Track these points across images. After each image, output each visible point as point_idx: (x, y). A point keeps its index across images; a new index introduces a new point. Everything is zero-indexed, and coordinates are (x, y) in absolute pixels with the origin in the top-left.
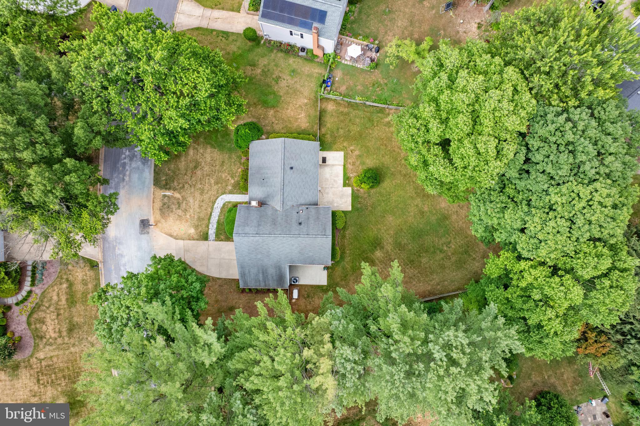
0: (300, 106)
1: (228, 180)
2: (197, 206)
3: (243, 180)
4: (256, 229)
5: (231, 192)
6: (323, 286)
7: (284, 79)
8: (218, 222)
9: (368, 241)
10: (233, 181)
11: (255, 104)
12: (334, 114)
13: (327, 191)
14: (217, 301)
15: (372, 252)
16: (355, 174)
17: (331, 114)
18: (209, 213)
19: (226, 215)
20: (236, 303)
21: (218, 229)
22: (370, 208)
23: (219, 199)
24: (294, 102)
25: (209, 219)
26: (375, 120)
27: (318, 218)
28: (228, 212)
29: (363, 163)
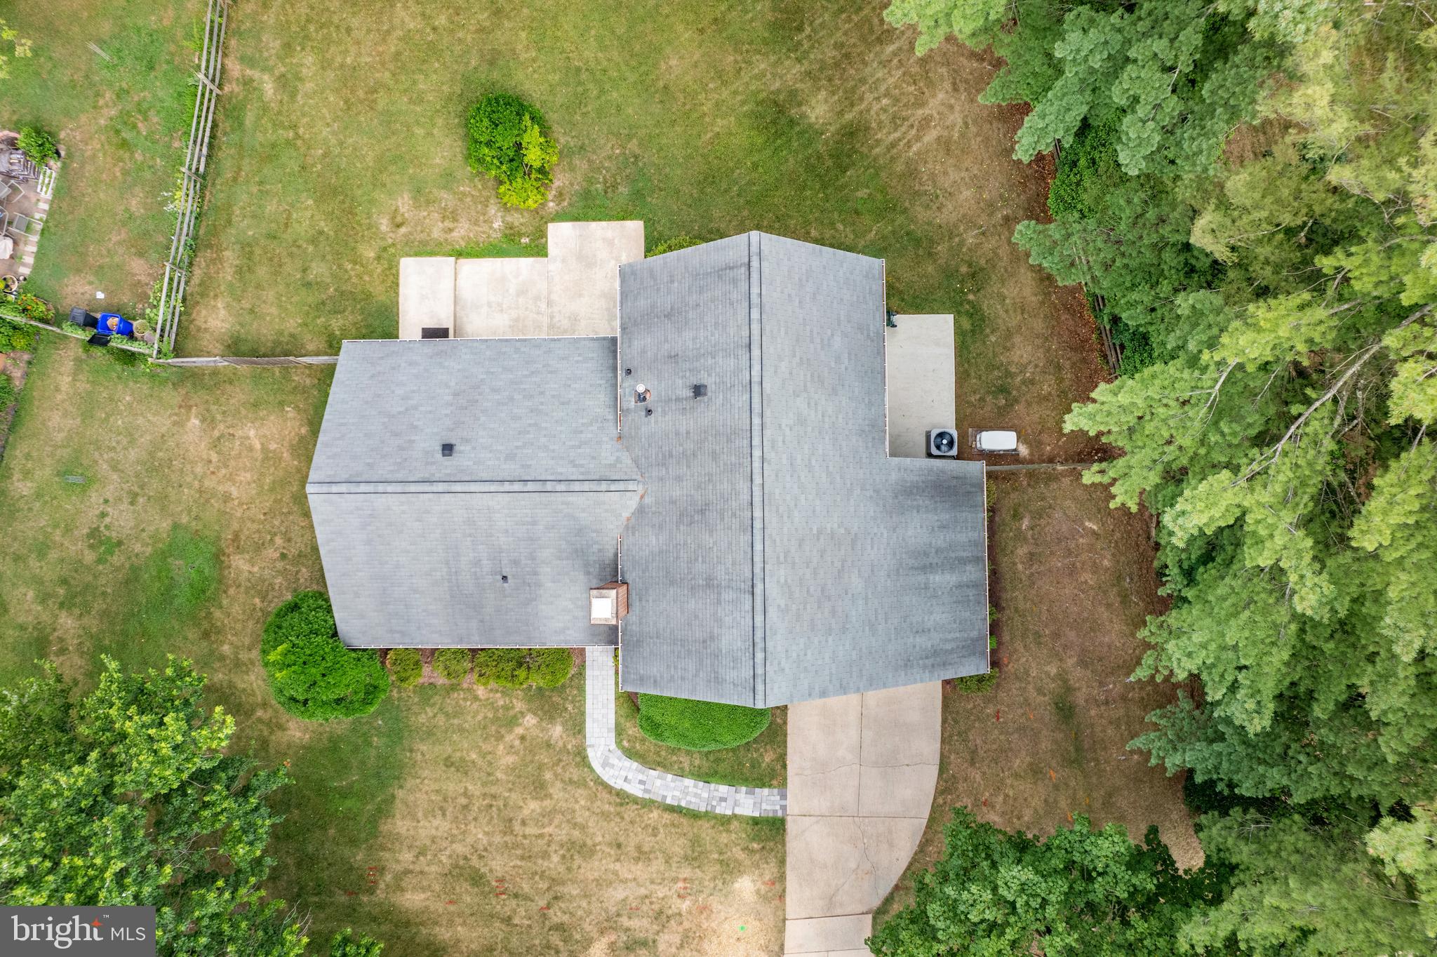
0: (216, 444)
1: (523, 738)
2: (638, 870)
3: (522, 673)
4: (728, 596)
5: (577, 726)
6: (959, 332)
7: (103, 515)
8: (706, 776)
9: (768, 152)
10: (530, 720)
11: (206, 635)
12: (246, 304)
13: (565, 323)
14: (1035, 771)
15: (810, 134)
16: (492, 210)
17: (248, 318)
18: (667, 817)
19: (672, 743)
20: (1040, 691)
21: (734, 777)
22: (633, 145)
23: (607, 775)
24: (199, 469)
25: (694, 815)
26: (271, 136)
27: (668, 316)
28: (659, 736)
29: (448, 179)
